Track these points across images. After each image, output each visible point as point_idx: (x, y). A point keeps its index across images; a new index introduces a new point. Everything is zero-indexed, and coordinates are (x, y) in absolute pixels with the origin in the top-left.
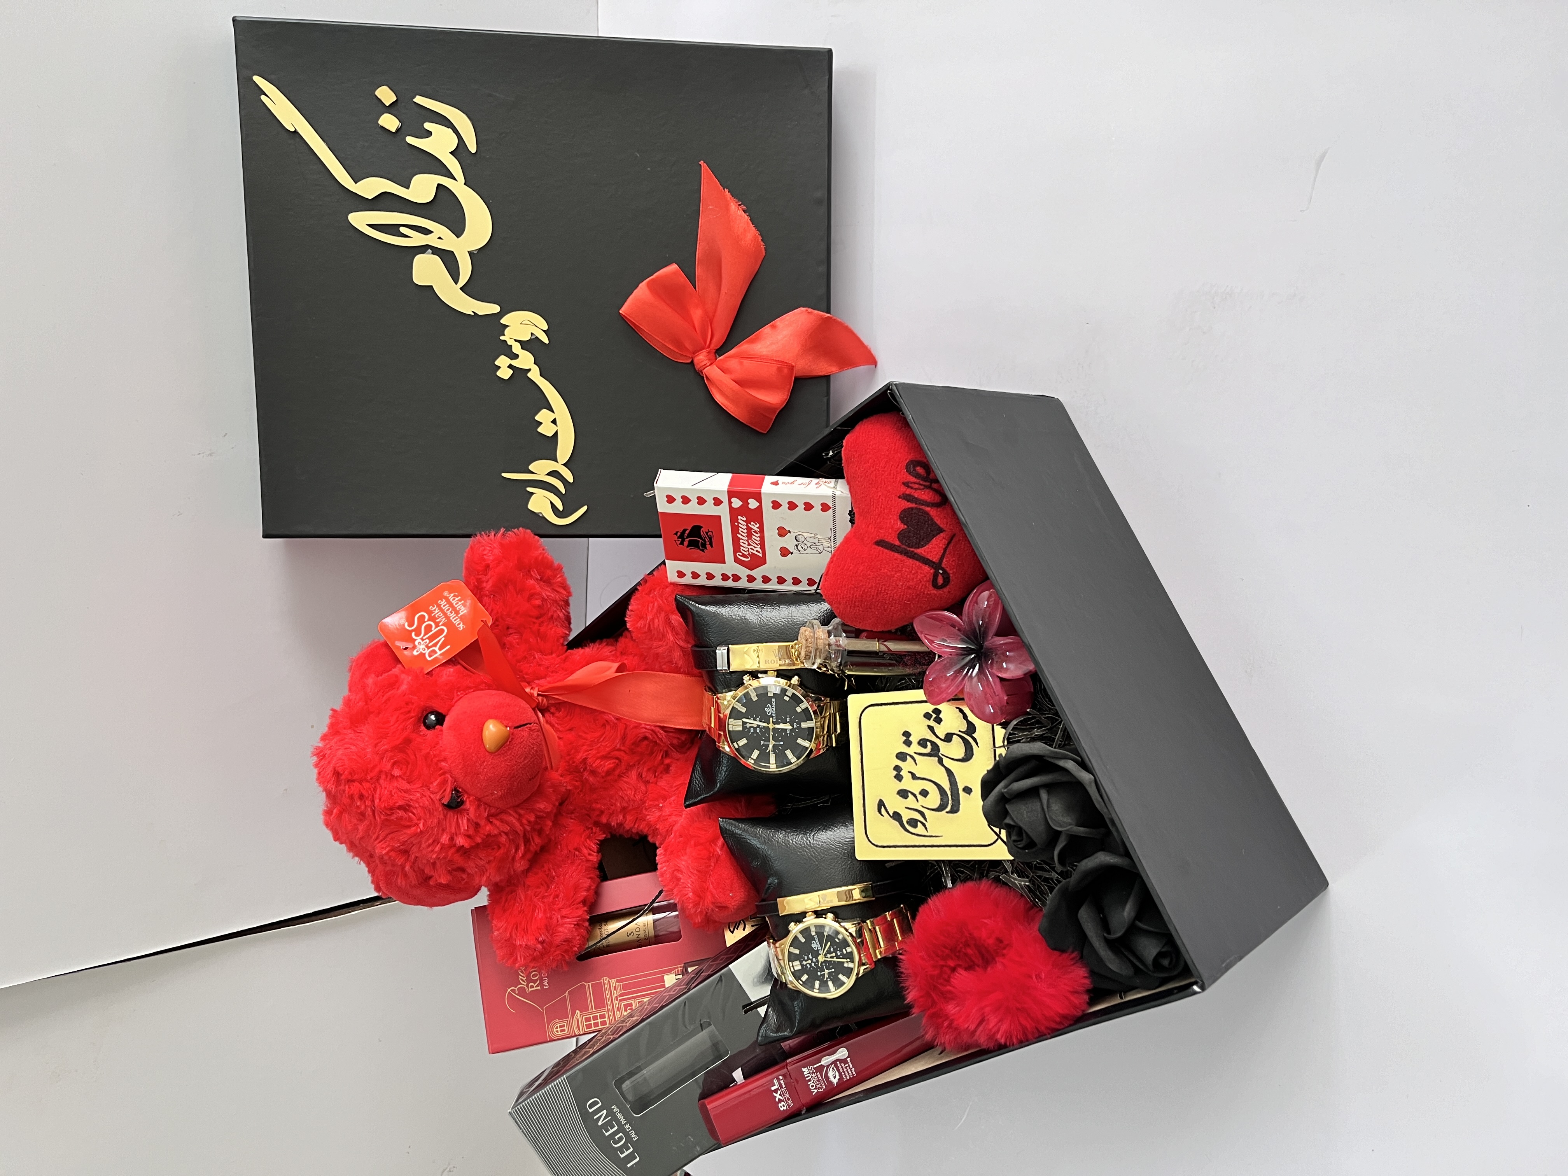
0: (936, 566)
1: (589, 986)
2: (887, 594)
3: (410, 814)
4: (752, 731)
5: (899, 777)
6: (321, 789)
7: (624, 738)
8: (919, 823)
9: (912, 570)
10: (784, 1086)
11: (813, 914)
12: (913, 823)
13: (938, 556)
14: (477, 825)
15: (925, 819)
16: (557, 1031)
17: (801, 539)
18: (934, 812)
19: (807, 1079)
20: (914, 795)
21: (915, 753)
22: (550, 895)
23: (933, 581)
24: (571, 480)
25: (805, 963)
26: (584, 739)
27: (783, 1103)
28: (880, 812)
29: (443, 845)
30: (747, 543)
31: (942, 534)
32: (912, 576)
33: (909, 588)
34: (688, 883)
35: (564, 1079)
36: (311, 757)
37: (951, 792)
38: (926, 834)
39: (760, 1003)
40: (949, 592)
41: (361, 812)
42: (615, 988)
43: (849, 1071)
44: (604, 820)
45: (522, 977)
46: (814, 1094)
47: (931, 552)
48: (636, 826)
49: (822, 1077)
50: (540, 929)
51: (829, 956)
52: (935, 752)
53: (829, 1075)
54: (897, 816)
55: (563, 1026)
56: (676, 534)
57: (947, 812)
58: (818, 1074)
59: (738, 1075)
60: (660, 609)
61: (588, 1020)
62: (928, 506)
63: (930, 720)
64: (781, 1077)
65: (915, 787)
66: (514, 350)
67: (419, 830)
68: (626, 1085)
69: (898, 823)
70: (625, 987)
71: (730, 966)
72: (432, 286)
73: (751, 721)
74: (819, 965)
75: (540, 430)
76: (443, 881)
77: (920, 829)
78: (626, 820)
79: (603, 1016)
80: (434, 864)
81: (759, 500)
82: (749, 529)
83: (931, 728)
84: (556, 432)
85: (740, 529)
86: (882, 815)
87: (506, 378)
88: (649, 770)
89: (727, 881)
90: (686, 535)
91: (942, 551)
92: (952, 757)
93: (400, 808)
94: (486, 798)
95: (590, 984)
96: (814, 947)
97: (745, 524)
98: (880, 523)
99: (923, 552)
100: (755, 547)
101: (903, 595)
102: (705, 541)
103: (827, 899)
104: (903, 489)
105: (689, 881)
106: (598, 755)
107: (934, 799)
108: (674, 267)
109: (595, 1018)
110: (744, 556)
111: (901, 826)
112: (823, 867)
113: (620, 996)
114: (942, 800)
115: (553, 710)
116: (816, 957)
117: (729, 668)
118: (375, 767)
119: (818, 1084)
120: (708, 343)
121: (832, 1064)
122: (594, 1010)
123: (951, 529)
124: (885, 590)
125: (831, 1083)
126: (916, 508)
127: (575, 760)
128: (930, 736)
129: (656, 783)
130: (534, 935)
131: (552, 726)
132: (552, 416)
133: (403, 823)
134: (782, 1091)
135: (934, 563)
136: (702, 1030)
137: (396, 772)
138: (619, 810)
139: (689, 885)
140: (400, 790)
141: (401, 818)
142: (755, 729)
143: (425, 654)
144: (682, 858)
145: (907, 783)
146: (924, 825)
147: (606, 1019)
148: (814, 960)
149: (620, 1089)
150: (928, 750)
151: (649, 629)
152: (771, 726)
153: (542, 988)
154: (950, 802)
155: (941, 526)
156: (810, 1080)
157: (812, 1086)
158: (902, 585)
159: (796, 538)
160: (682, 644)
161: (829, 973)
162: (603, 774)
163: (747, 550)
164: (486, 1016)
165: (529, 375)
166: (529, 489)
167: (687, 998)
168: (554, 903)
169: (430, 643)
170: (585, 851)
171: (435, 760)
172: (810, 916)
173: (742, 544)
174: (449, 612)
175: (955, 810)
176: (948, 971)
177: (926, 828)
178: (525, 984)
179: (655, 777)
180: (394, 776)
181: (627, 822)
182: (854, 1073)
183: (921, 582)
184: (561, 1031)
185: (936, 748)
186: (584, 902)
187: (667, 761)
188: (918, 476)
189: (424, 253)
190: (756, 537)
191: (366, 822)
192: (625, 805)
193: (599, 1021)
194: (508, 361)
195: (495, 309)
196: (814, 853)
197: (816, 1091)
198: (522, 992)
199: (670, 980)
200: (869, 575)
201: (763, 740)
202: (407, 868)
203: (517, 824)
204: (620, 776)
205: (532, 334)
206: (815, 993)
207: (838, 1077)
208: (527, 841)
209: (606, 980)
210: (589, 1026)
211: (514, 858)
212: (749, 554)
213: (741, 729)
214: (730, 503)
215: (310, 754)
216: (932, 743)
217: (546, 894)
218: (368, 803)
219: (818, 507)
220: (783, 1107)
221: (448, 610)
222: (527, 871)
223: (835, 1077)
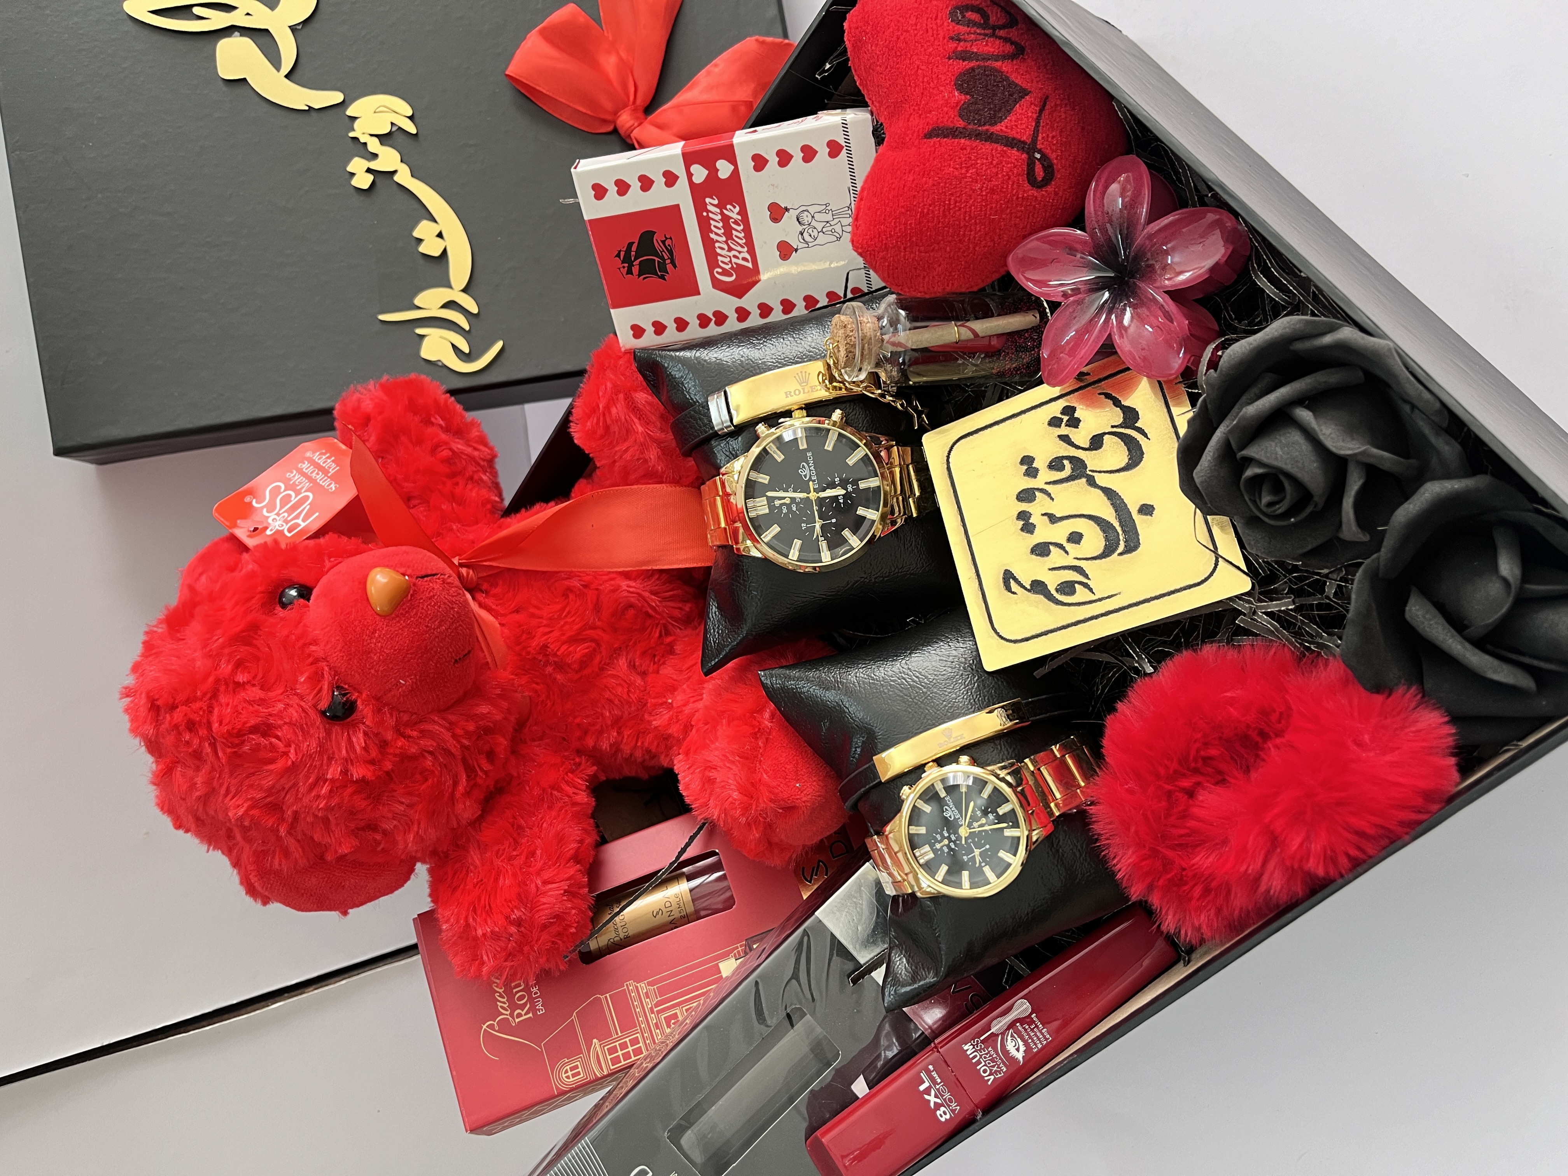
0: (1029, 148)
1: (606, 998)
2: (960, 209)
3: (273, 740)
4: (785, 510)
5: (1028, 528)
6: (137, 741)
7: (597, 608)
8: (1076, 585)
9: (993, 160)
10: (939, 1081)
11: (935, 764)
12: (1068, 588)
13: (1030, 132)
14: (383, 745)
15: (1087, 576)
16: (568, 1077)
17: (806, 218)
18: (1098, 561)
19: (974, 1061)
20: (1060, 546)
21: (1046, 483)
22: (521, 854)
23: (1028, 174)
24: (474, 309)
25: (938, 846)
26: (539, 618)
27: (942, 1109)
28: (1008, 589)
29: (332, 781)
30: (726, 247)
31: (1027, 97)
32: (994, 170)
33: (993, 191)
34: (729, 778)
35: (587, 1145)
36: (121, 699)
37: (1120, 522)
38: (1093, 598)
39: (874, 965)
40: (1056, 194)
41: (194, 751)
42: (647, 995)
43: (1038, 1034)
44: (590, 742)
45: (502, 1003)
46: (989, 1083)
47: (1016, 126)
48: (639, 744)
49: (997, 1054)
50: (510, 901)
51: (976, 824)
52: (1079, 469)
53: (1008, 1048)
54: (1038, 587)
55: (576, 1067)
56: (618, 255)
57: (1120, 554)
58: (990, 1049)
59: (860, 1087)
60: (616, 389)
61: (613, 1050)
62: (996, 61)
63: (1060, 426)
64: (931, 1067)
65: (1059, 533)
66: (371, 148)
67: (290, 763)
68: (688, 1139)
69: (1042, 597)
70: (661, 991)
71: (817, 913)
72: (245, 79)
73: (781, 494)
74: (963, 842)
75: (422, 249)
76: (344, 850)
77: (1081, 594)
78: (623, 737)
79: (635, 1042)
80: (326, 821)
81: (733, 160)
82: (725, 219)
83: (1065, 439)
84: (445, 250)
85: (712, 222)
86: (1014, 593)
87: (366, 187)
88: (644, 653)
89: (788, 767)
90: (633, 253)
91: (1034, 124)
92: (1109, 469)
93: (254, 729)
94: (389, 695)
95: (608, 995)
96: (948, 816)
97: (718, 211)
98: (927, 104)
99: (1003, 128)
100: (740, 252)
101: (986, 206)
102: (662, 258)
103: (954, 736)
104: (952, 45)
105: (730, 775)
106: (564, 638)
107: (1094, 541)
108: (571, 7)
109: (624, 1046)
110: (725, 273)
111: (1049, 600)
112: (936, 693)
113: (657, 1005)
114: (1107, 539)
115: (485, 586)
116: (956, 832)
117: (731, 420)
118: (207, 675)
119: (993, 1066)
120: (632, 98)
121: (1008, 1028)
122: (620, 1034)
123: (1041, 89)
124: (956, 202)
125: (1013, 1060)
126: (979, 67)
127: (529, 649)
128: (1066, 449)
129: (658, 672)
130: (501, 913)
131: (489, 610)
132: (436, 229)
133: (262, 754)
134: (938, 1090)
135: (1024, 142)
136: (792, 1026)
137: (241, 678)
138: (609, 722)
139: (730, 781)
140: (250, 703)
141: (257, 748)
142: (789, 506)
143: (283, 531)
144: (713, 746)
145: (1044, 532)
146: (1086, 586)
147: (641, 1044)
148: (953, 838)
149: (680, 1148)
150: (1068, 471)
151: (607, 428)
152: (813, 496)
153: (535, 1014)
154: (1121, 538)
155: (1024, 86)
156: (979, 1062)
157: (985, 1071)
158: (981, 189)
159: (798, 220)
160: (658, 434)
161: (981, 854)
162: (575, 666)
163: (727, 260)
164: (454, 1073)
165: (396, 178)
166: (419, 331)
167: (759, 976)
168: (527, 863)
169: (289, 516)
170: (570, 790)
171: (300, 644)
172: (931, 767)
173: (718, 251)
174: (314, 475)
175: (1132, 545)
176: (1183, 798)
177: (1091, 590)
178: (508, 1013)
179: (654, 663)
180: (239, 683)
181: (625, 741)
182: (1048, 1036)
183: (1009, 178)
184: (574, 1075)
185: (1079, 465)
186: (576, 858)
187: (669, 639)
188: (970, 23)
189: (230, 36)
190: (738, 233)
191: (206, 768)
192: (616, 712)
193: (630, 1049)
194: (365, 164)
195: (337, 97)
196: (917, 677)
197: (992, 1077)
198: (505, 1026)
199: (728, 967)
200: (926, 183)
201: (804, 522)
202: (283, 832)
203: (447, 735)
204: (602, 669)
205: (392, 124)
206: (965, 891)
207: (1022, 1048)
208: (470, 771)
209: (631, 985)
210: (615, 1061)
211: (452, 795)
212: (732, 268)
213: (767, 511)
214: (690, 175)
215: (118, 696)
216: (1071, 459)
217: (515, 853)
218: (203, 732)
219: (823, 151)
220: (944, 1115)
221: (312, 473)
222: (481, 818)
223: (1018, 1050)
